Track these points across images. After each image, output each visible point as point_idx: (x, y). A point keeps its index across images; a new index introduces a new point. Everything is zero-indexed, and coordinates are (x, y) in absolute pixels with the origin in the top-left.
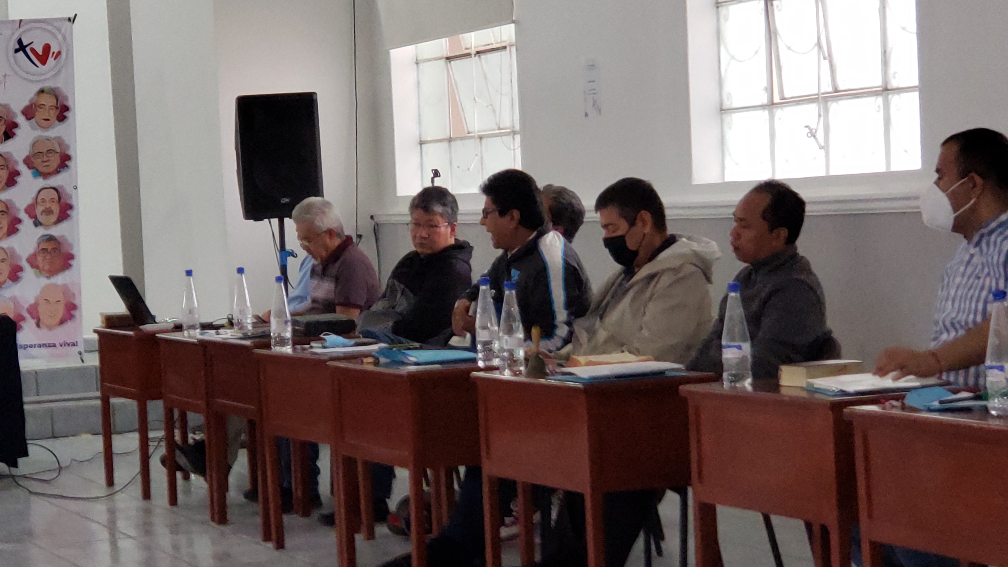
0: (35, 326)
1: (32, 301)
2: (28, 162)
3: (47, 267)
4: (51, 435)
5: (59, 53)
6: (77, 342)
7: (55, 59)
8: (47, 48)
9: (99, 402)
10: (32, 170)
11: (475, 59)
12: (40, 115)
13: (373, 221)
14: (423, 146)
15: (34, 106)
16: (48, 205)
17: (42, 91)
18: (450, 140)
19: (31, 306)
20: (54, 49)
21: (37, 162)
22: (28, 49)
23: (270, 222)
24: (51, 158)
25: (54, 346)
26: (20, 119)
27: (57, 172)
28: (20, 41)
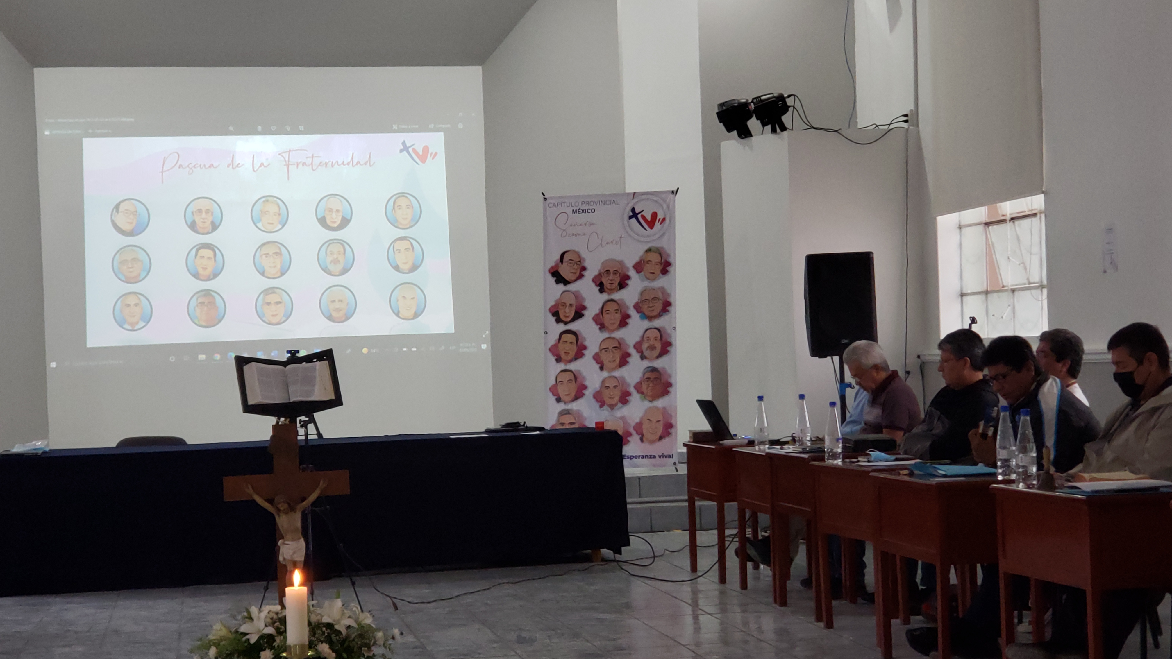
0: (639, 441)
1: (638, 420)
2: (637, 307)
3: (650, 393)
4: (650, 530)
5: (664, 219)
6: (672, 455)
7: (660, 224)
8: (654, 215)
9: (686, 504)
10: (640, 314)
11: (1009, 225)
12: (648, 268)
13: (919, 360)
14: (965, 298)
15: (643, 262)
16: (652, 342)
17: (649, 250)
18: (987, 293)
19: (637, 424)
20: (660, 216)
21: (645, 308)
22: (639, 216)
23: (832, 359)
24: (655, 304)
25: (654, 457)
26: (632, 273)
27: (659, 315)
28: (633, 210)
